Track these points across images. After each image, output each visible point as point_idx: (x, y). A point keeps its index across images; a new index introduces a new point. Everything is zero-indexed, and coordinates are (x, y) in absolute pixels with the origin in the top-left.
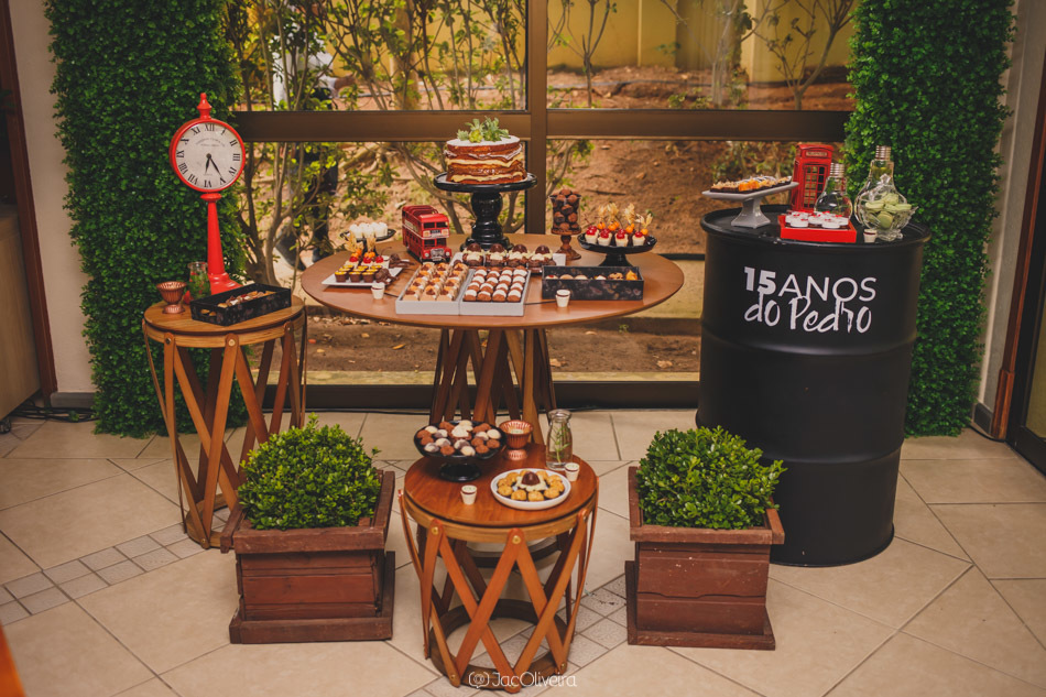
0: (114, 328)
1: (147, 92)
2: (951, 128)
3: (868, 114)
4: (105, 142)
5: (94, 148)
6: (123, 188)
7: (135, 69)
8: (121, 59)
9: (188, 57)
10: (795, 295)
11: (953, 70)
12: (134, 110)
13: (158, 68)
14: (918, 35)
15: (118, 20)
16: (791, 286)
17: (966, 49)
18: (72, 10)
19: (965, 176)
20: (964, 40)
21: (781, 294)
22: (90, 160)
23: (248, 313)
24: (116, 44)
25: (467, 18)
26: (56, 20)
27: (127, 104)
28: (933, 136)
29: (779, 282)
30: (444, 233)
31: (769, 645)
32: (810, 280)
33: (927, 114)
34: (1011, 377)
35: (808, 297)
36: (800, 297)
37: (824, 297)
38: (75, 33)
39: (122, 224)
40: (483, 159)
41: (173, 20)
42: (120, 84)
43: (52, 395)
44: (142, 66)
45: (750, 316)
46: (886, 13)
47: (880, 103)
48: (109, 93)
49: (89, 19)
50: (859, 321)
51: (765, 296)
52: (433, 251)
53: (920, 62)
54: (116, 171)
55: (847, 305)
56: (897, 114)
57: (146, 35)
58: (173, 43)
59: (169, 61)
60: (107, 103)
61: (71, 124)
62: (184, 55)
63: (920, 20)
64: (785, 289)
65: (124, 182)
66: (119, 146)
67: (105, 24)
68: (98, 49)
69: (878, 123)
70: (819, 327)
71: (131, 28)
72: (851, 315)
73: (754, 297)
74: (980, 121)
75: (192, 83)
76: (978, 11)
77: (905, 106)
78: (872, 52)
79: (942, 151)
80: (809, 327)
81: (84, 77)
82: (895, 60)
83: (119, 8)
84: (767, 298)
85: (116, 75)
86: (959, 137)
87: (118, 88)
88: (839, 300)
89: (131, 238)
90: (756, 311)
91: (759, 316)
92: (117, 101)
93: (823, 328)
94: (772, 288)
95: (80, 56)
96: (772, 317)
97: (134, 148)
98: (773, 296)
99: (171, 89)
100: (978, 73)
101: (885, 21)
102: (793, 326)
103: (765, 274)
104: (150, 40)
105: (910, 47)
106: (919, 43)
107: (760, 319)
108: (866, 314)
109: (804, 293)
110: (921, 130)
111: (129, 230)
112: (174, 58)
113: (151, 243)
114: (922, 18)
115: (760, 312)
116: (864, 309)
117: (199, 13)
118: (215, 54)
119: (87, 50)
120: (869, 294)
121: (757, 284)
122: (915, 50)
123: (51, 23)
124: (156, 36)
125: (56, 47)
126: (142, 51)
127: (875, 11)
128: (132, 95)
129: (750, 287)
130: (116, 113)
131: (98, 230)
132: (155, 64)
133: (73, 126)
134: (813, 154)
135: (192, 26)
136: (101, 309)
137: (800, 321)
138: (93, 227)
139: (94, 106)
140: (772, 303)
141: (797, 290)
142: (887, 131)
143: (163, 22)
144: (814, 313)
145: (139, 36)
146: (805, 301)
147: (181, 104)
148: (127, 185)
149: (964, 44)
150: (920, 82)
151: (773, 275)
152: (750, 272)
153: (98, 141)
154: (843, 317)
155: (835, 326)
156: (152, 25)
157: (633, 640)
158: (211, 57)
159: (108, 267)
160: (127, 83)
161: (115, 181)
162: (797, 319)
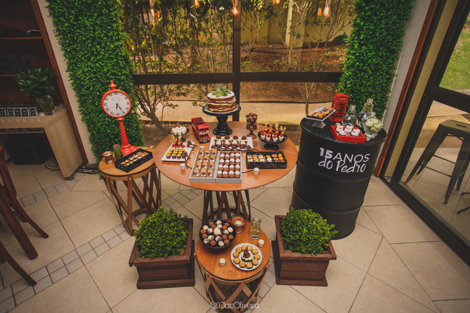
0: (101, 149)
1: (100, 71)
2: (377, 81)
3: (350, 76)
4: (88, 89)
5: (84, 91)
6: (97, 104)
7: (94, 63)
8: (89, 59)
9: (113, 58)
10: (340, 160)
11: (381, 61)
12: (97, 78)
13: (103, 63)
14: (371, 48)
15: (86, 45)
16: (338, 156)
17: (385, 54)
18: (67, 41)
19: (379, 97)
20: (386, 50)
21: (334, 159)
22: (84, 95)
23: (136, 165)
24: (86, 54)
25: (211, 35)
26: (63, 46)
27: (93, 76)
28: (371, 84)
29: (334, 155)
30: (207, 132)
31: (325, 284)
32: (346, 155)
33: (369, 77)
34: (384, 159)
35: (344, 161)
36: (341, 160)
37: (350, 161)
38: (70, 50)
39: (98, 116)
40: (221, 103)
41: (106, 45)
42: (90, 69)
43: (87, 164)
44: (97, 62)
45: (320, 164)
46: (361, 40)
47: (354, 72)
48: (87, 72)
49: (75, 45)
50: (361, 169)
51: (327, 159)
52: (203, 139)
53: (370, 58)
54: (94, 98)
55: (358, 164)
56: (360, 76)
57: (97, 51)
58: (107, 53)
59: (106, 60)
60: (86, 75)
61: (75, 83)
62: (111, 57)
63: (372, 43)
64: (336, 157)
65: (97, 102)
66: (93, 90)
67: (81, 47)
68: (80, 56)
69: (353, 79)
70: (347, 171)
71: (91, 48)
72: (359, 166)
73: (323, 158)
74: (387, 78)
75: (115, 68)
76: (392, 40)
77: (363, 73)
78: (354, 54)
79: (373, 89)
80: (343, 171)
81: (76, 66)
82: (362, 58)
83: (85, 40)
84: (328, 160)
85: (88, 66)
86: (379, 84)
87: (89, 70)
88: (356, 162)
89: (102, 121)
90: (323, 163)
91: (324, 165)
92: (90, 75)
93: (348, 171)
94: (331, 156)
95: (74, 59)
96: (329, 166)
97: (98, 91)
98: (331, 159)
99: (108, 70)
100: (389, 62)
101: (359, 44)
102: (337, 170)
103: (328, 152)
104: (98, 52)
105: (367, 53)
106: (370, 51)
107: (324, 166)
108: (364, 166)
109: (343, 159)
110: (367, 81)
111: (100, 118)
112: (109, 58)
113: (109, 122)
114: (373, 42)
115: (324, 164)
116: (364, 164)
117: (115, 42)
118: (123, 57)
119: (76, 56)
120: (366, 159)
121: (325, 154)
122: (369, 54)
123: (61, 46)
124: (100, 51)
125: (65, 55)
126: (96, 56)
127: (356, 40)
128: (95, 73)
129: (322, 154)
130: (90, 79)
131: (90, 118)
132: (101, 61)
133: (76, 84)
134: (341, 99)
135: (113, 46)
136: (96, 143)
137: (340, 169)
138: (88, 118)
139: (82, 77)
140: (330, 162)
141: (341, 158)
142: (356, 82)
143: (102, 46)
144: (346, 166)
145: (94, 51)
146: (343, 162)
147: (113, 75)
148: (98, 104)
149: (385, 52)
150: (369, 65)
151: (332, 152)
152: (322, 150)
153: (85, 89)
154: (356, 168)
155: (353, 171)
156: (98, 47)
157: (278, 283)
158: (122, 58)
159: (95, 130)
160: (92, 68)
161: (93, 103)
162: (339, 168)
